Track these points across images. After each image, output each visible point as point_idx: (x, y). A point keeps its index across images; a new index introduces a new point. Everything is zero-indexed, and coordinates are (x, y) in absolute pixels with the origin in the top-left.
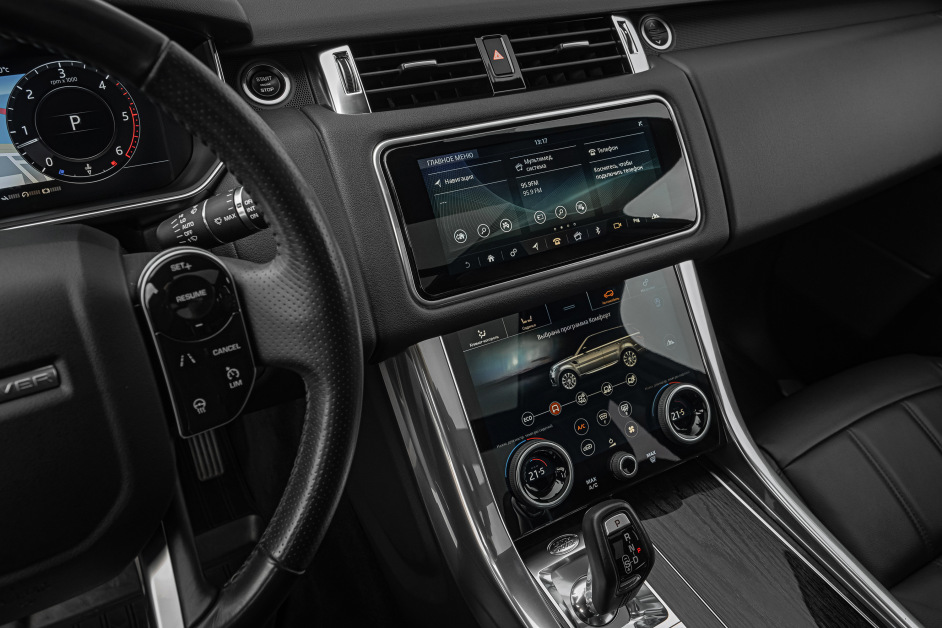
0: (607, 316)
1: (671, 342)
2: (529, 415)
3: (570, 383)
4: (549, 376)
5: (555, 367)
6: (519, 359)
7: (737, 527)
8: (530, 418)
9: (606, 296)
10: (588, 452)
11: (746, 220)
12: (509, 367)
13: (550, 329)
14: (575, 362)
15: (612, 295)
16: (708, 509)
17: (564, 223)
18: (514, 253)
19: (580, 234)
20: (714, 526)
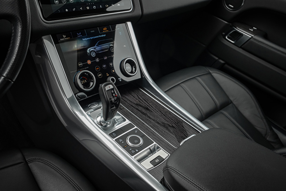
0: (105, 35)
1: (125, 46)
2: (81, 63)
3: (93, 55)
4: (87, 52)
5: (88, 49)
6: (77, 46)
7: (146, 100)
8: (81, 64)
9: (104, 29)
10: (100, 76)
11: (147, 11)
12: (74, 48)
13: (87, 37)
14: (95, 48)
15: (106, 29)
16: (138, 96)
17: (90, 2)
18: (74, 9)
19: (95, 7)
20: (139, 100)
